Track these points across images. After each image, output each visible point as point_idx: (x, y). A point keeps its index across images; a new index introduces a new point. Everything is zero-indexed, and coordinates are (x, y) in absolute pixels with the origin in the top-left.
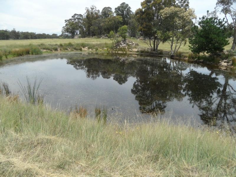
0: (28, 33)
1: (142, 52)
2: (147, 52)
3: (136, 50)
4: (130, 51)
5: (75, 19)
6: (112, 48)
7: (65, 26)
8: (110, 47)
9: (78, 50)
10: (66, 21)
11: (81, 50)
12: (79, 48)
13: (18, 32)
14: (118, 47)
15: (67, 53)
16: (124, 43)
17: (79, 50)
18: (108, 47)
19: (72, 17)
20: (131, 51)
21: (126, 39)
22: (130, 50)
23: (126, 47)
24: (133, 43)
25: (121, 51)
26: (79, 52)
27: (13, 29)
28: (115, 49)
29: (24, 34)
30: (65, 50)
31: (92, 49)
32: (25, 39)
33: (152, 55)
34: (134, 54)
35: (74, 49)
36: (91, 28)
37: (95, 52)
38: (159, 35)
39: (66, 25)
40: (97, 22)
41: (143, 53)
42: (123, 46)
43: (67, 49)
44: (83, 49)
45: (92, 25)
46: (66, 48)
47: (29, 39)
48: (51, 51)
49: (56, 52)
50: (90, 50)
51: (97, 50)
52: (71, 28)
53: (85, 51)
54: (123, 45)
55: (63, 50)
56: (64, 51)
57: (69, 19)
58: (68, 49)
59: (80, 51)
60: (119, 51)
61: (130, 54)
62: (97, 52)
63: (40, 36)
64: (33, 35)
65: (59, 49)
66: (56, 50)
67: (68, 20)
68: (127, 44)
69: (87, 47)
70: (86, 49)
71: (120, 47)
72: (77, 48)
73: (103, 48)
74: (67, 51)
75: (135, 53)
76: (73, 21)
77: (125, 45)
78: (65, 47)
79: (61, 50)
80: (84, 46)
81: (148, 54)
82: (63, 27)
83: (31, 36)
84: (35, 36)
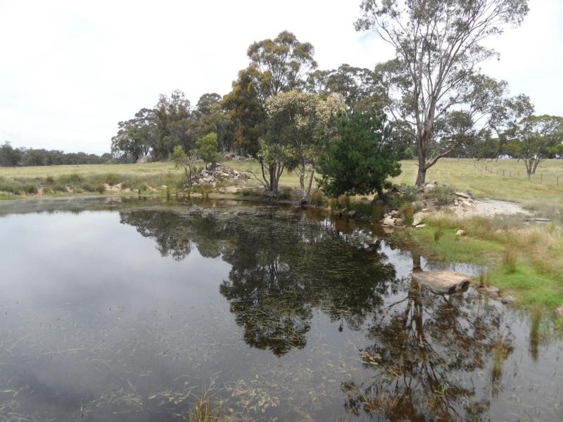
0: (43, 151)
1: (246, 194)
2: (257, 195)
3: (234, 189)
4: (221, 193)
5: (143, 121)
6: (180, 186)
7: (116, 135)
8: (176, 183)
9: (93, 191)
10: (121, 124)
11: (101, 190)
12: (97, 186)
13: (17, 151)
14: (195, 183)
15: (64, 198)
16: (211, 174)
17: (97, 190)
18: (171, 182)
19: (137, 115)
20: (223, 193)
21: (218, 164)
22: (221, 190)
23: (214, 184)
24: (235, 172)
25: (199, 192)
26: (95, 197)
27: (4, 144)
28: (188, 187)
29: (32, 154)
30: (58, 192)
31: (132, 189)
32: (34, 165)
33: (264, 200)
34: (229, 199)
35: (84, 188)
36: (164, 139)
37: (137, 196)
38: (264, 154)
39: (120, 133)
40: (180, 126)
41: (248, 198)
42: (206, 181)
43: (63, 190)
44: (107, 187)
45: (168, 133)
46: (62, 186)
47: (43, 165)
48: (17, 193)
49: (31, 197)
50: (128, 190)
51: (145, 190)
52: (131, 141)
53: (112, 193)
54: (207, 178)
55: (53, 192)
56: (55, 193)
57: (128, 120)
58: (68, 188)
59: (98, 193)
60: (195, 191)
61: (221, 199)
62: (142, 195)
63: (71, 159)
64: (55, 156)
65: (40, 191)
66: (32, 191)
67: (126, 123)
68: (219, 177)
69: (119, 185)
70: (116, 189)
71: (198, 183)
72: (92, 186)
73: (159, 185)
74: (62, 193)
75: (234, 197)
76: (137, 126)
77: (211, 178)
78: (59, 185)
79: (45, 191)
80: (112, 180)
81: (258, 198)
82: (112, 139)
83: (50, 158)
84: (59, 159)
